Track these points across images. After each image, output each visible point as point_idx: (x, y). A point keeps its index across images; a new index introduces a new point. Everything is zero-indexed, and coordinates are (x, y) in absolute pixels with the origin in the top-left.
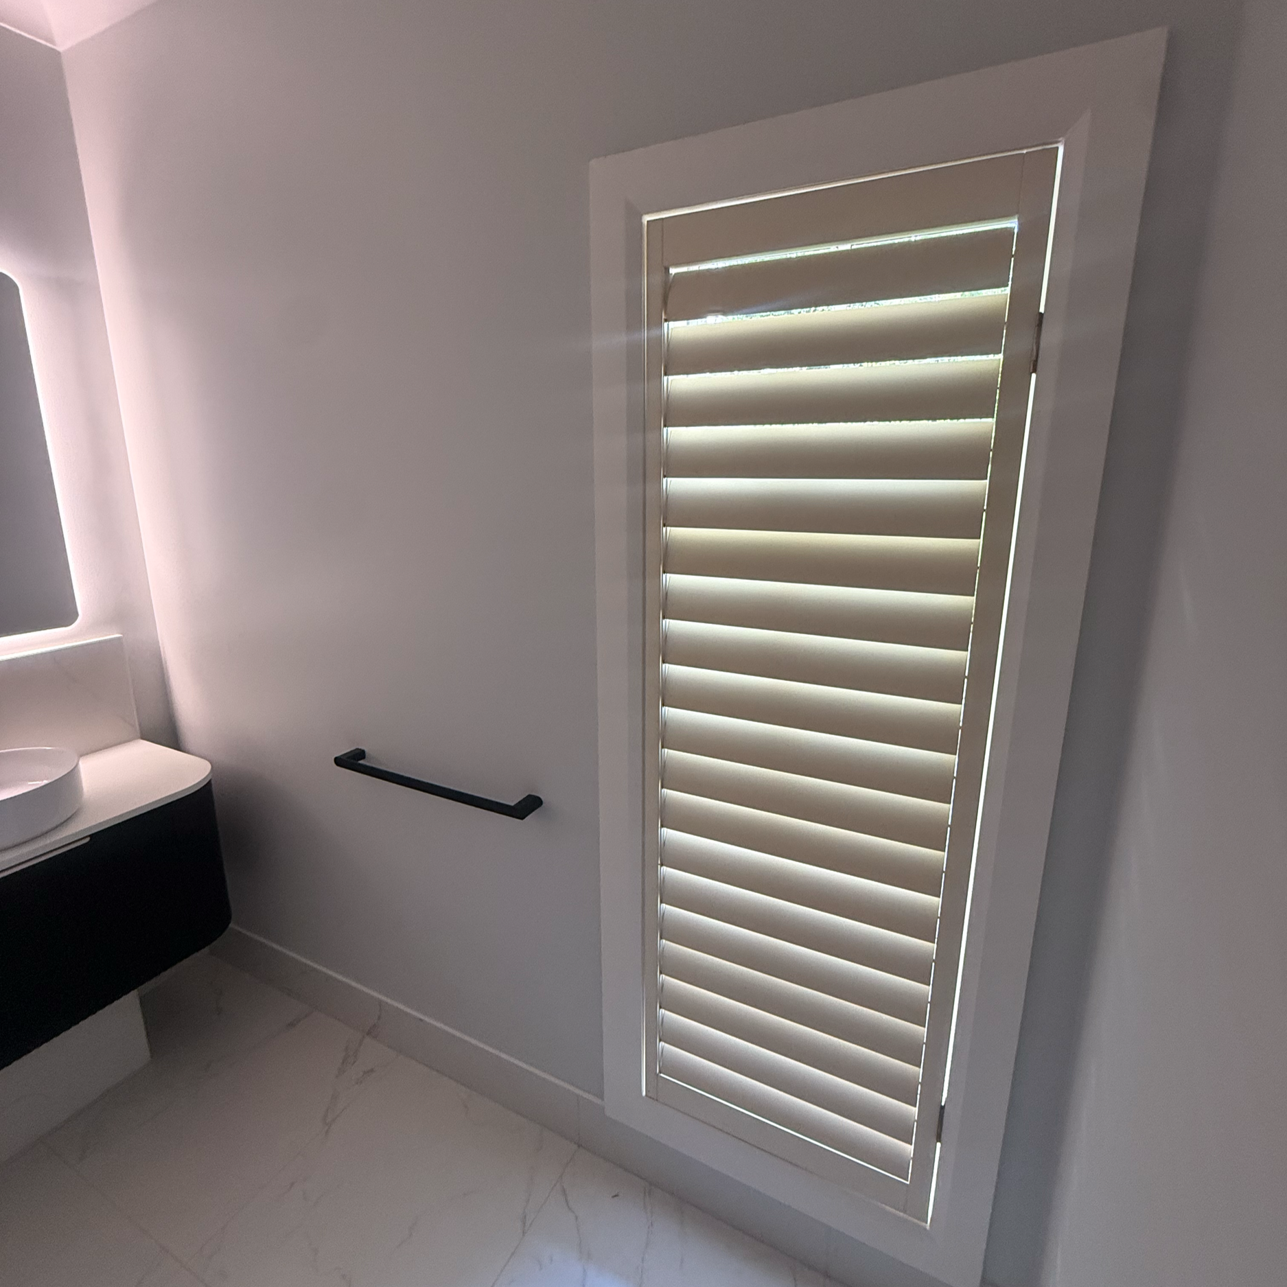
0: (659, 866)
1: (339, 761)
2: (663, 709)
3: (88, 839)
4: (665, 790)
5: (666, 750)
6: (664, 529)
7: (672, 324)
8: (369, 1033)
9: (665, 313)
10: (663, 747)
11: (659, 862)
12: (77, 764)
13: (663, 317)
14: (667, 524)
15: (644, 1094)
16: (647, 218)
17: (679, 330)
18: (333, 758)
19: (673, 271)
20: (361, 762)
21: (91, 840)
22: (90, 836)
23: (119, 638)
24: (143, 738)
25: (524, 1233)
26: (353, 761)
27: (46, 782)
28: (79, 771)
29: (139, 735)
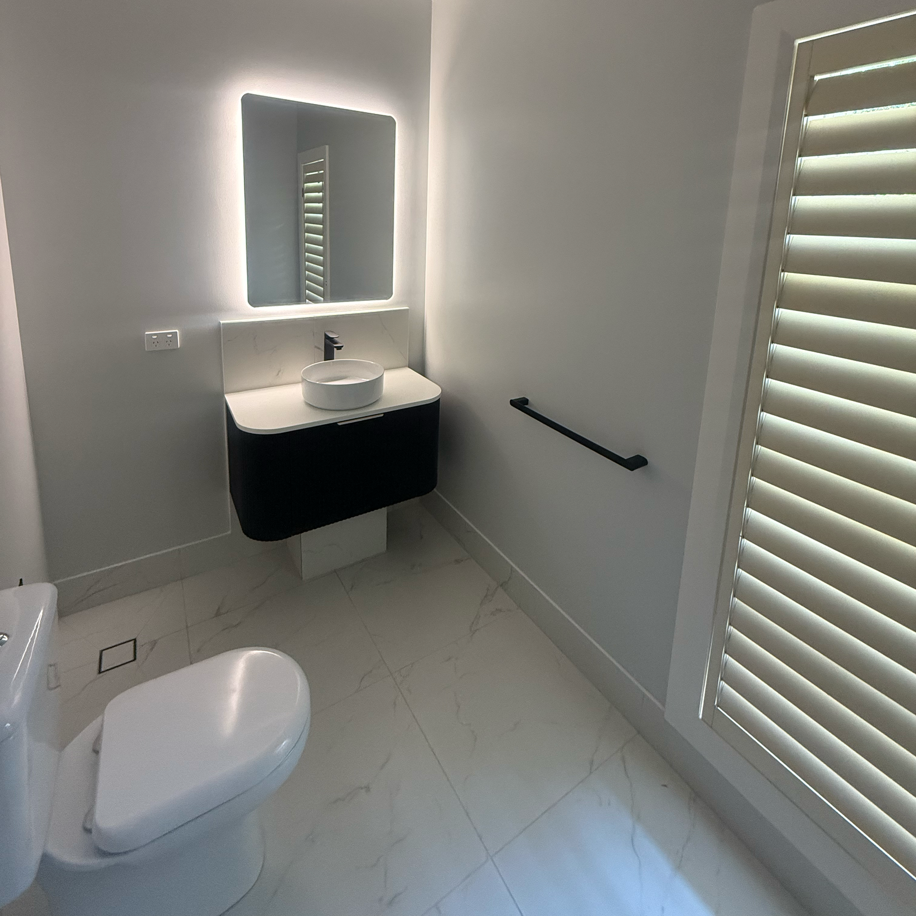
0: (740, 537)
1: (513, 403)
2: (762, 413)
3: (382, 415)
4: (754, 479)
5: (760, 446)
6: (782, 273)
7: (811, 118)
8: (501, 585)
9: (806, 109)
10: (757, 443)
11: (741, 535)
12: (383, 374)
13: (804, 113)
14: (785, 270)
15: (701, 717)
16: (799, 41)
17: (816, 122)
18: (510, 400)
19: (817, 78)
20: (526, 406)
21: (383, 416)
22: (384, 413)
23: (408, 310)
24: (409, 367)
25: (591, 773)
26: (521, 404)
27: (368, 380)
28: (383, 378)
29: (407, 363)
